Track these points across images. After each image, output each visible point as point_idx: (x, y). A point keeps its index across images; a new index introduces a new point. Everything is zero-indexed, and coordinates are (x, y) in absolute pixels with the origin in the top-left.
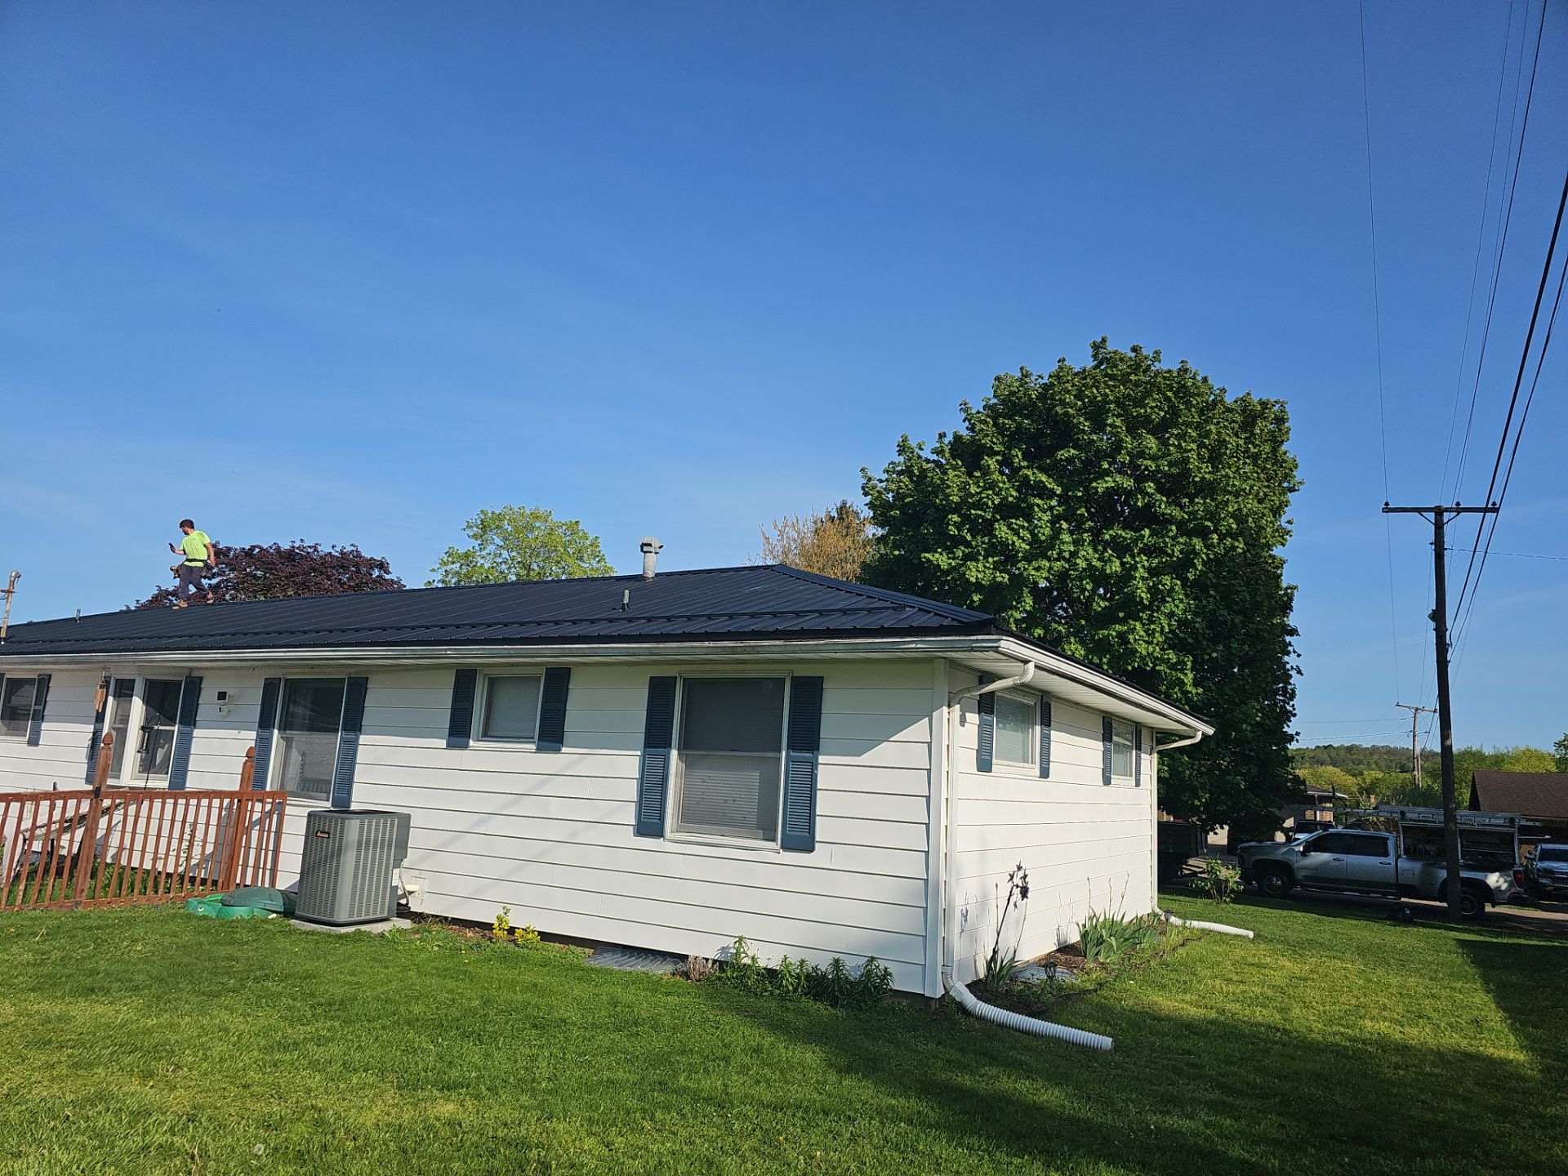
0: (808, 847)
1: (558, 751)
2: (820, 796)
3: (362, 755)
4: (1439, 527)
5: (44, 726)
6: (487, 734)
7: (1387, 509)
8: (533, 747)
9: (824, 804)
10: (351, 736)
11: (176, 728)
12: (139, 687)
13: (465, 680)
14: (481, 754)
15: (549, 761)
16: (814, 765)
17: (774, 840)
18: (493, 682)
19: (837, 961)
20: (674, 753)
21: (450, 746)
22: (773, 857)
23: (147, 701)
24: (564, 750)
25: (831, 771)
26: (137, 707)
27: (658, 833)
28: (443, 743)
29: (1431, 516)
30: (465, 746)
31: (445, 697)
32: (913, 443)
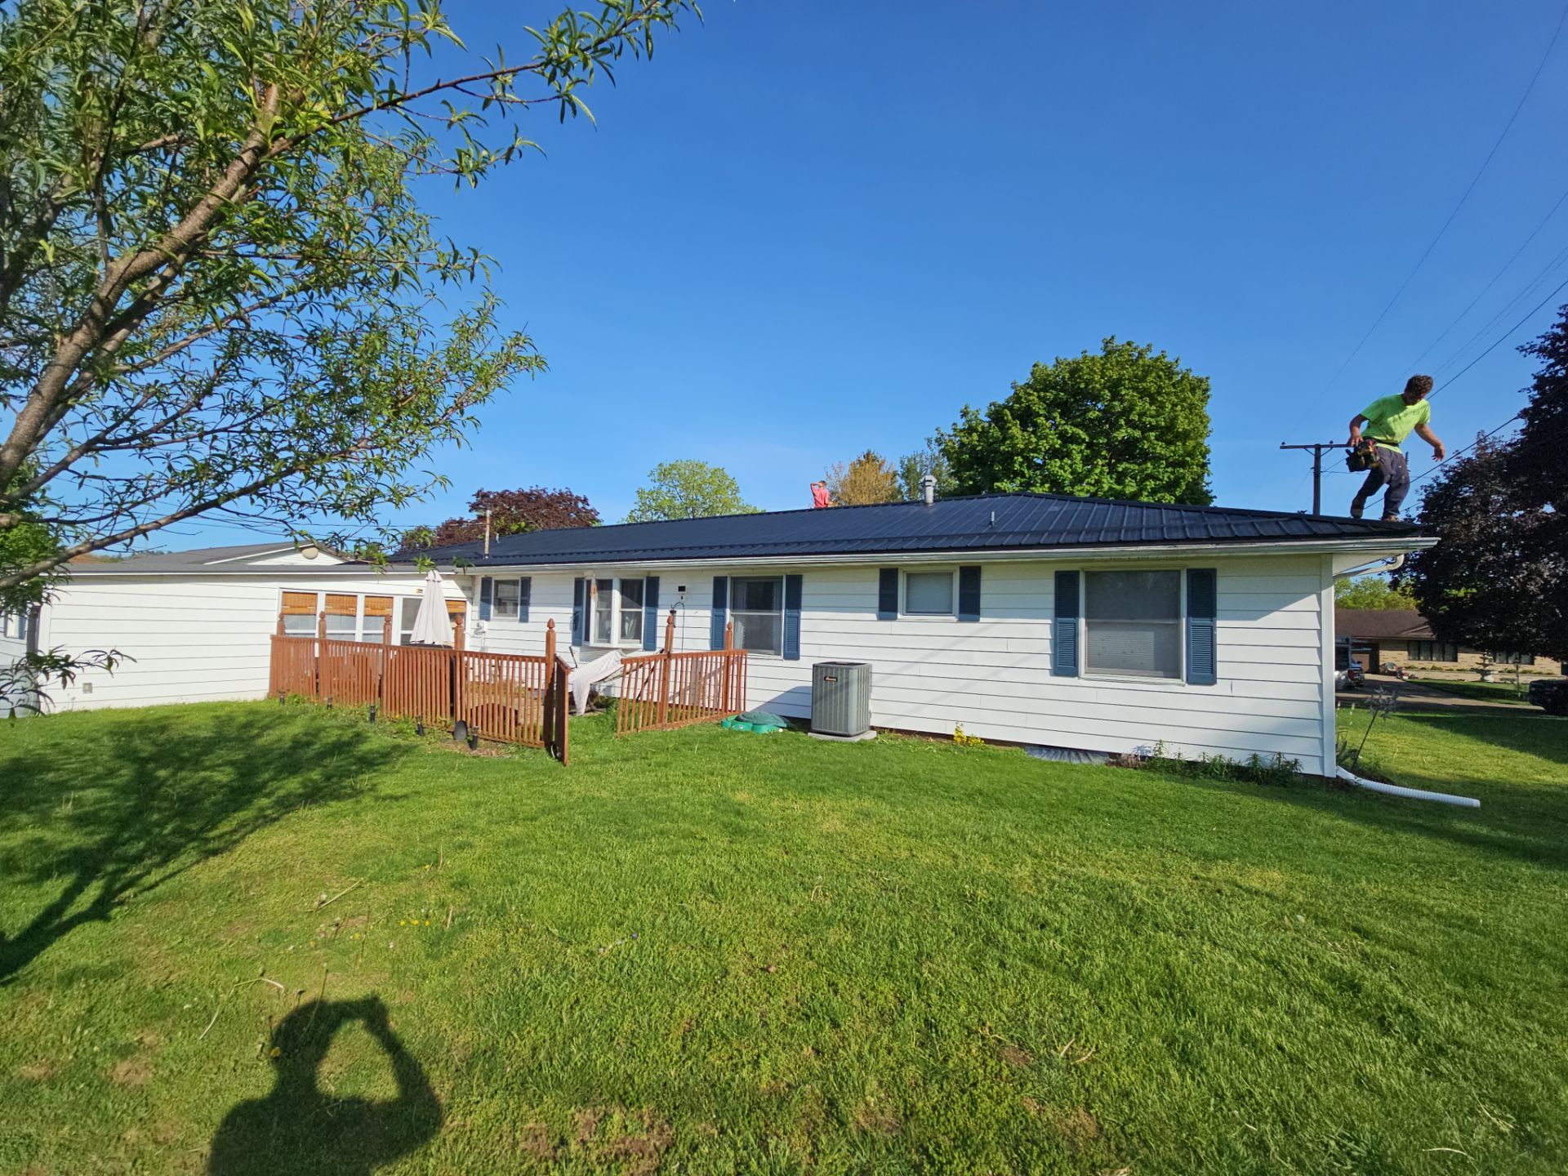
0: (1212, 681)
1: (977, 620)
2: (1219, 649)
3: (804, 625)
4: (1318, 458)
5: (531, 609)
6: (909, 611)
7: (1283, 447)
8: (954, 619)
9: (1221, 653)
10: (794, 613)
11: (643, 610)
12: (616, 584)
13: (888, 577)
14: (905, 625)
15: (968, 628)
16: (1212, 629)
17: (1178, 676)
18: (909, 576)
19: (1255, 757)
20: (1082, 622)
21: (880, 618)
22: (1180, 689)
23: (623, 592)
24: (982, 620)
25: (1227, 631)
26: (616, 596)
27: (1074, 673)
28: (874, 616)
29: (1313, 450)
30: (895, 619)
31: (874, 587)
32: (972, 409)
